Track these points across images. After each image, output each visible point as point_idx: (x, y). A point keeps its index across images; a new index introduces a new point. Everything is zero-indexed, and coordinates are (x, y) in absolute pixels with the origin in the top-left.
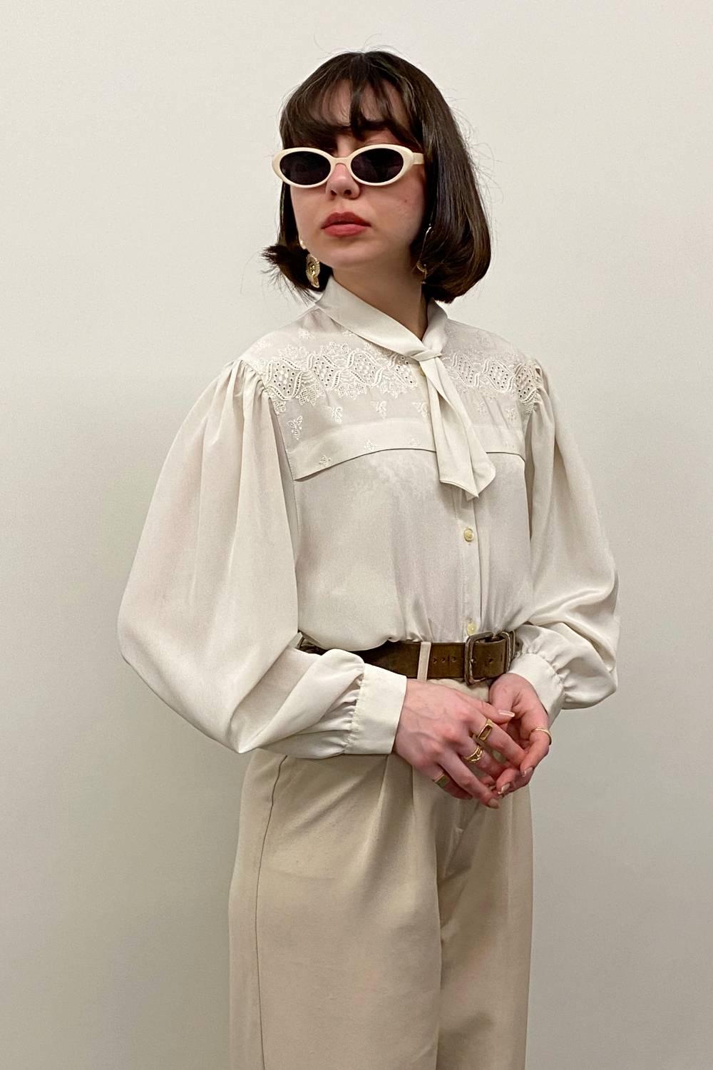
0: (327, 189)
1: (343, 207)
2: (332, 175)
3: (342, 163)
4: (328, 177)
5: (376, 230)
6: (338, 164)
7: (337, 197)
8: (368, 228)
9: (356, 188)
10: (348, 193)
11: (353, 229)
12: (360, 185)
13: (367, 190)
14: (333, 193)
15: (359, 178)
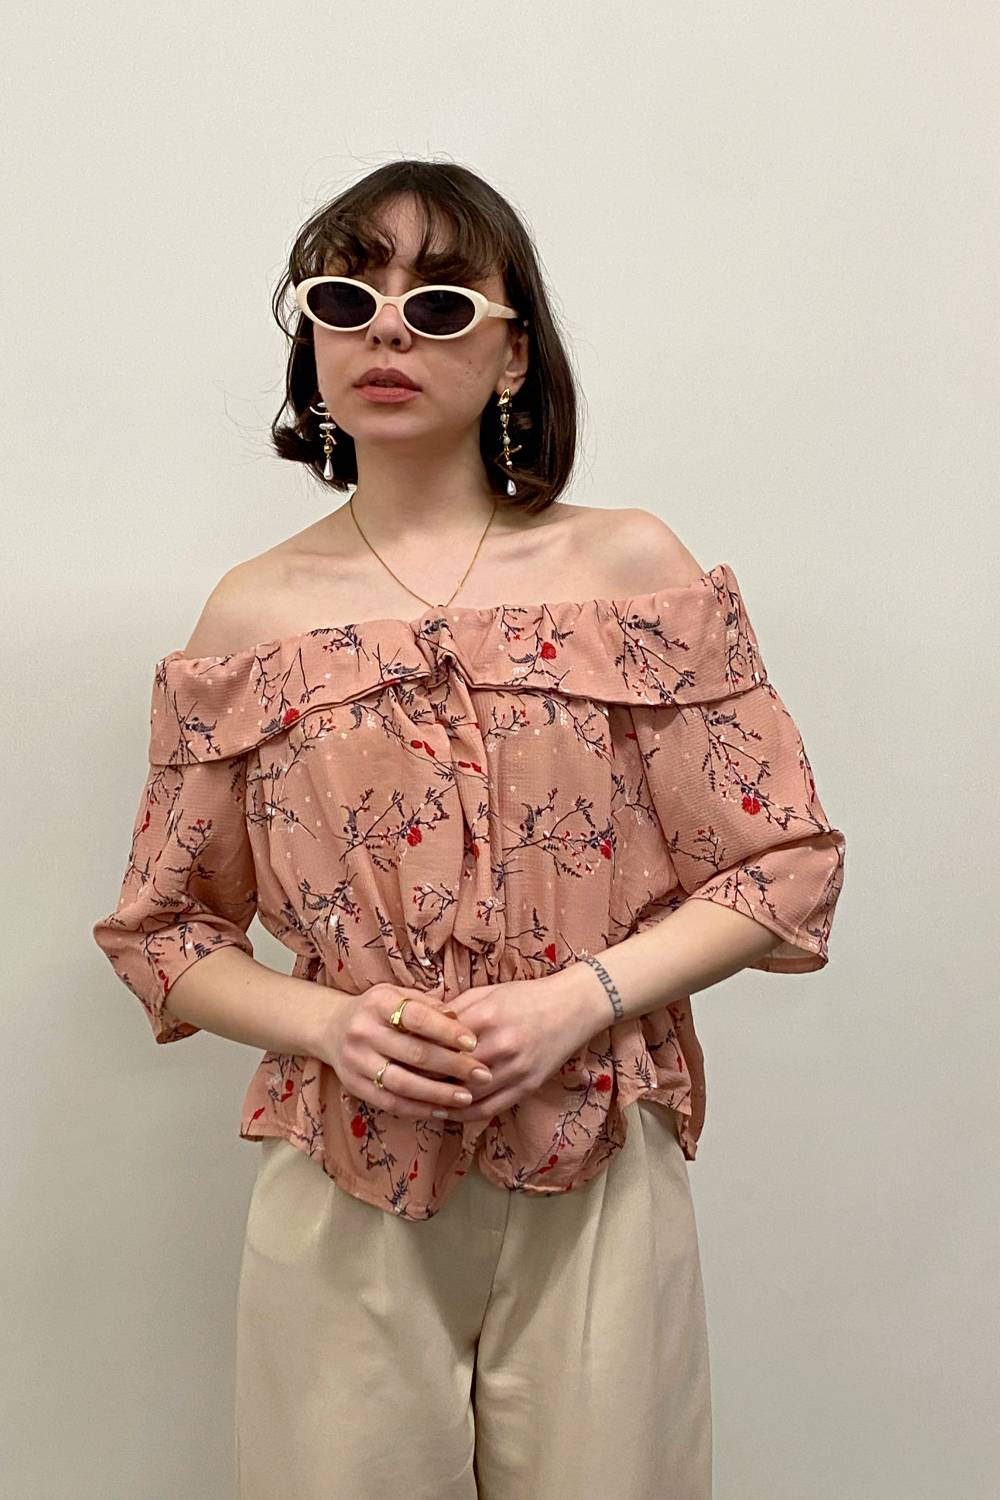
0: (369, 335)
1: (387, 362)
2: (376, 319)
3: (391, 305)
4: (372, 320)
5: (429, 397)
6: (385, 305)
7: (380, 346)
8: (419, 393)
9: (407, 338)
10: (396, 343)
11: (400, 395)
12: (412, 334)
13: (420, 343)
14: (376, 341)
15: (412, 325)
